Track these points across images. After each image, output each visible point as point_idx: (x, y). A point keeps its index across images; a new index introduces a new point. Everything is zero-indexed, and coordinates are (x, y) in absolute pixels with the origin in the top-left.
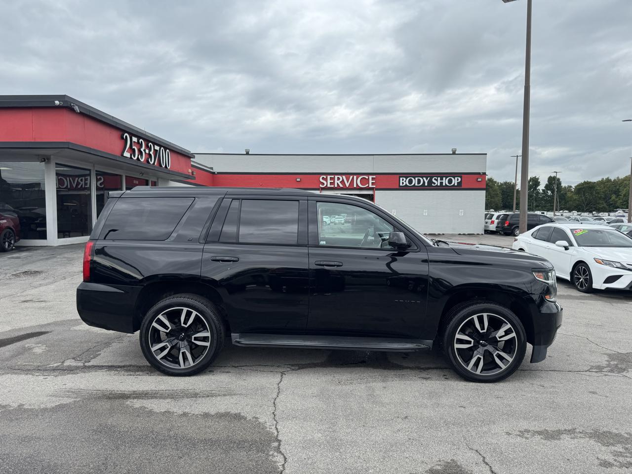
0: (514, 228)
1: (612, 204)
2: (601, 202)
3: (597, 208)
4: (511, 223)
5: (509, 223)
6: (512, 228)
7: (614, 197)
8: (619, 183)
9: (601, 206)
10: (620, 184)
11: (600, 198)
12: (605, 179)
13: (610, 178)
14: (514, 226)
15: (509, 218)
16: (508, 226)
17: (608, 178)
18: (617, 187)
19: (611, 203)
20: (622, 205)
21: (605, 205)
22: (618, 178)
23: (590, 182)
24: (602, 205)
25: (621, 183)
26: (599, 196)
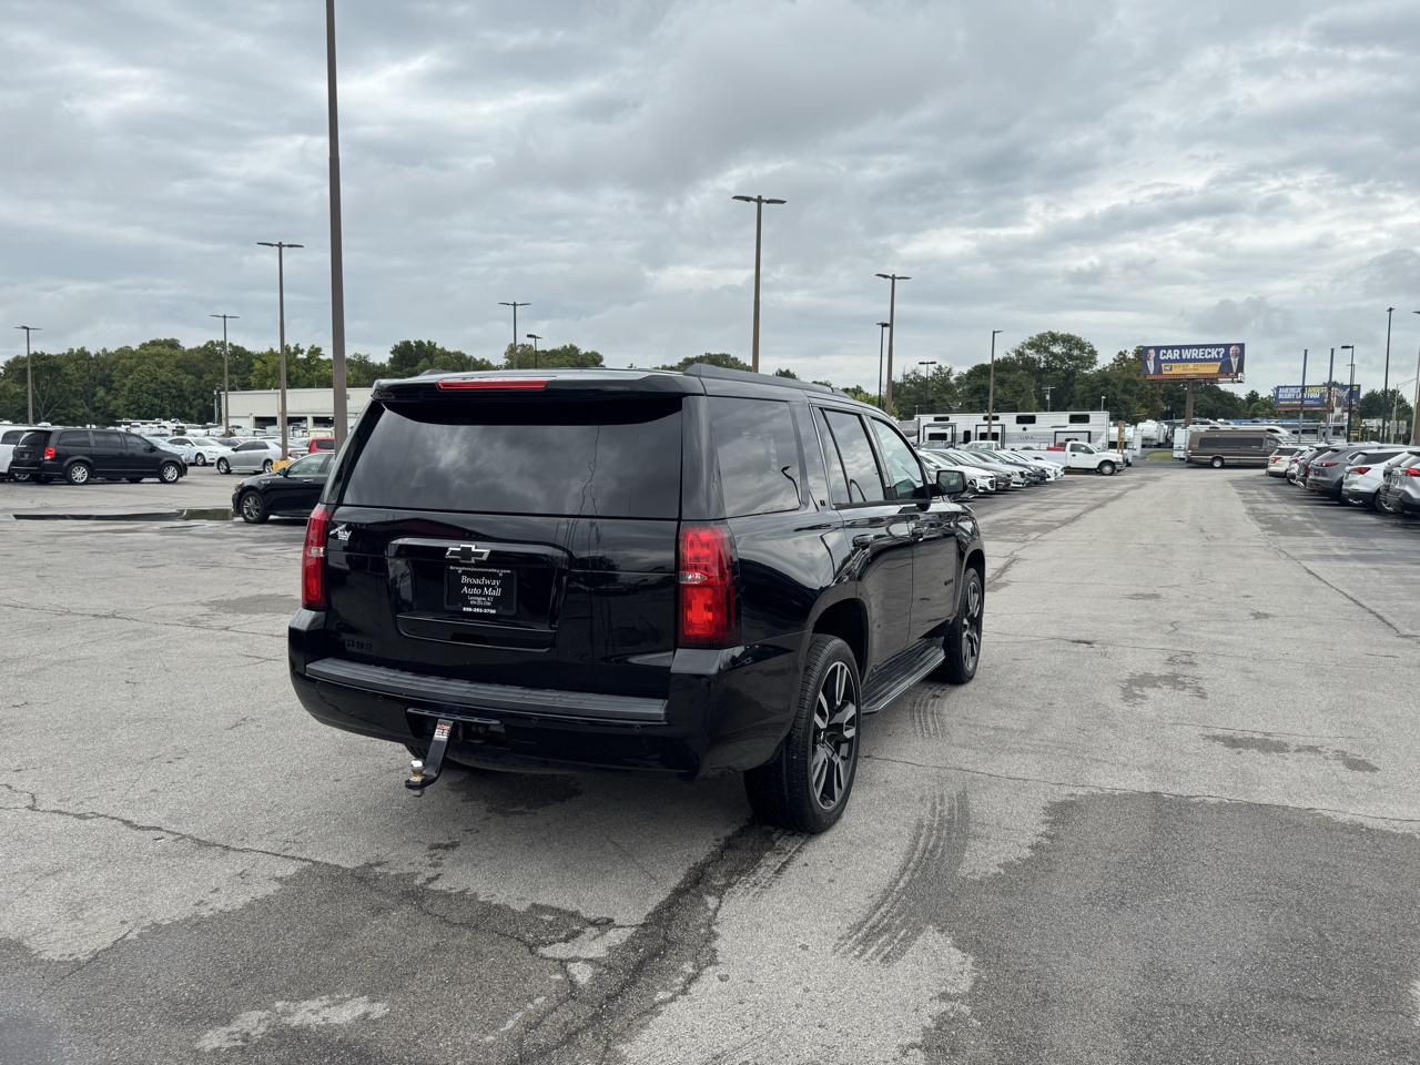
0: (69, 465)
1: (99, 408)
2: (78, 402)
3: (71, 416)
4: (60, 451)
5: (56, 454)
6: (66, 464)
7: (101, 392)
8: (109, 362)
9: (80, 412)
10: (111, 365)
11: (75, 394)
12: (75, 351)
13: (87, 350)
14: (70, 460)
15: (53, 440)
16: (52, 460)
17: (83, 349)
18: (107, 372)
19: (97, 404)
20: (128, 410)
21: (87, 410)
22: (104, 350)
23: (50, 357)
24: (82, 410)
25: (114, 363)
26: (74, 388)
